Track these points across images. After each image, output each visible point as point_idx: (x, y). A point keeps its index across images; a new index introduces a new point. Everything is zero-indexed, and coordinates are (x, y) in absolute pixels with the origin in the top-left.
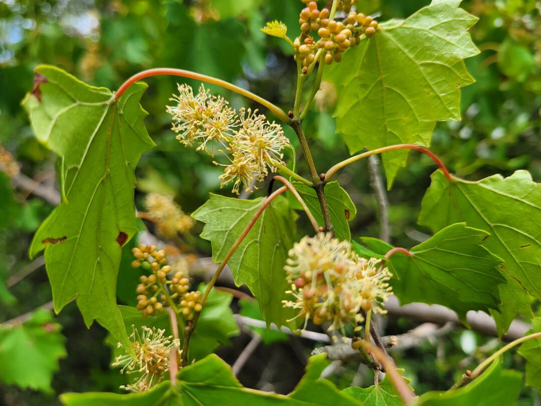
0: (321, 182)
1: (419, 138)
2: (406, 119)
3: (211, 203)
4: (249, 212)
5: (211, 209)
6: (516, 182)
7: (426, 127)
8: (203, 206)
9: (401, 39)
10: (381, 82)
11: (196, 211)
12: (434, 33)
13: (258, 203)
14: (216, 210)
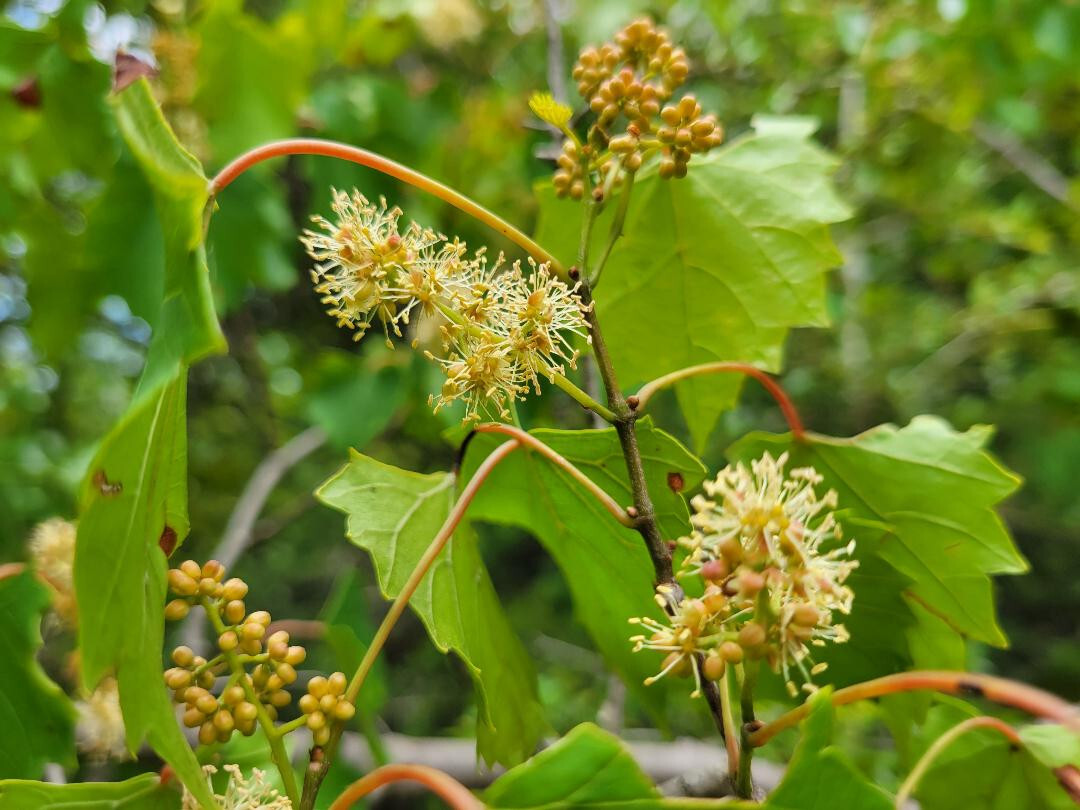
0: (631, 413)
1: (760, 356)
2: (731, 321)
3: (353, 472)
4: (425, 500)
5: (354, 485)
6: (923, 436)
7: (770, 337)
8: (336, 476)
9: (718, 182)
10: (679, 255)
11: (325, 485)
12: (774, 180)
13: (437, 483)
14: (364, 487)
